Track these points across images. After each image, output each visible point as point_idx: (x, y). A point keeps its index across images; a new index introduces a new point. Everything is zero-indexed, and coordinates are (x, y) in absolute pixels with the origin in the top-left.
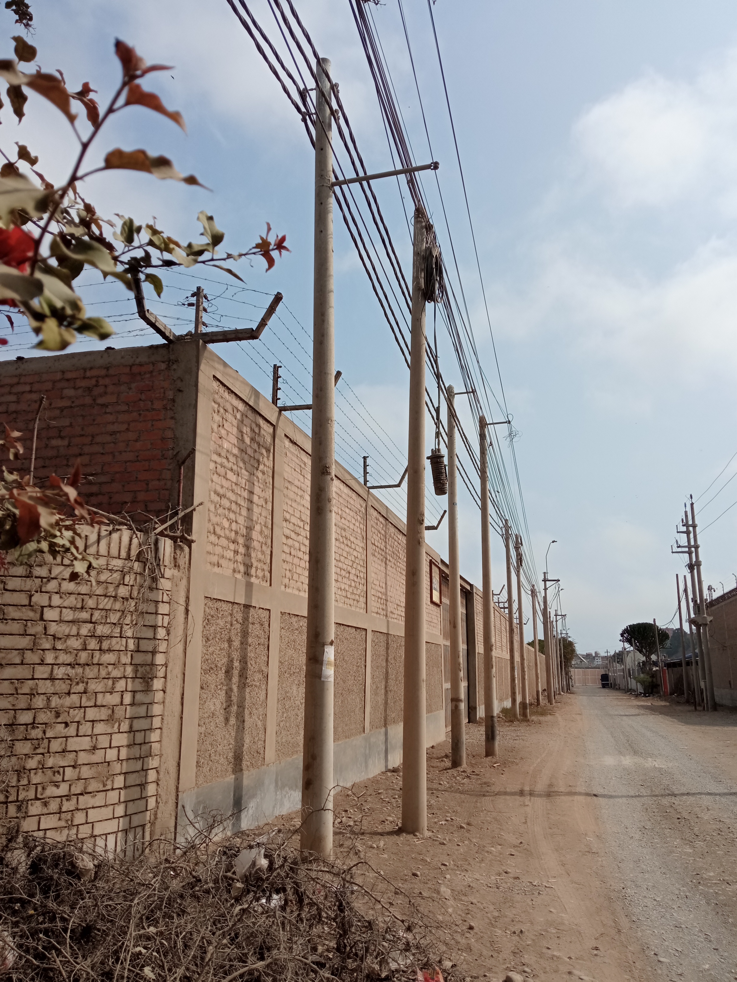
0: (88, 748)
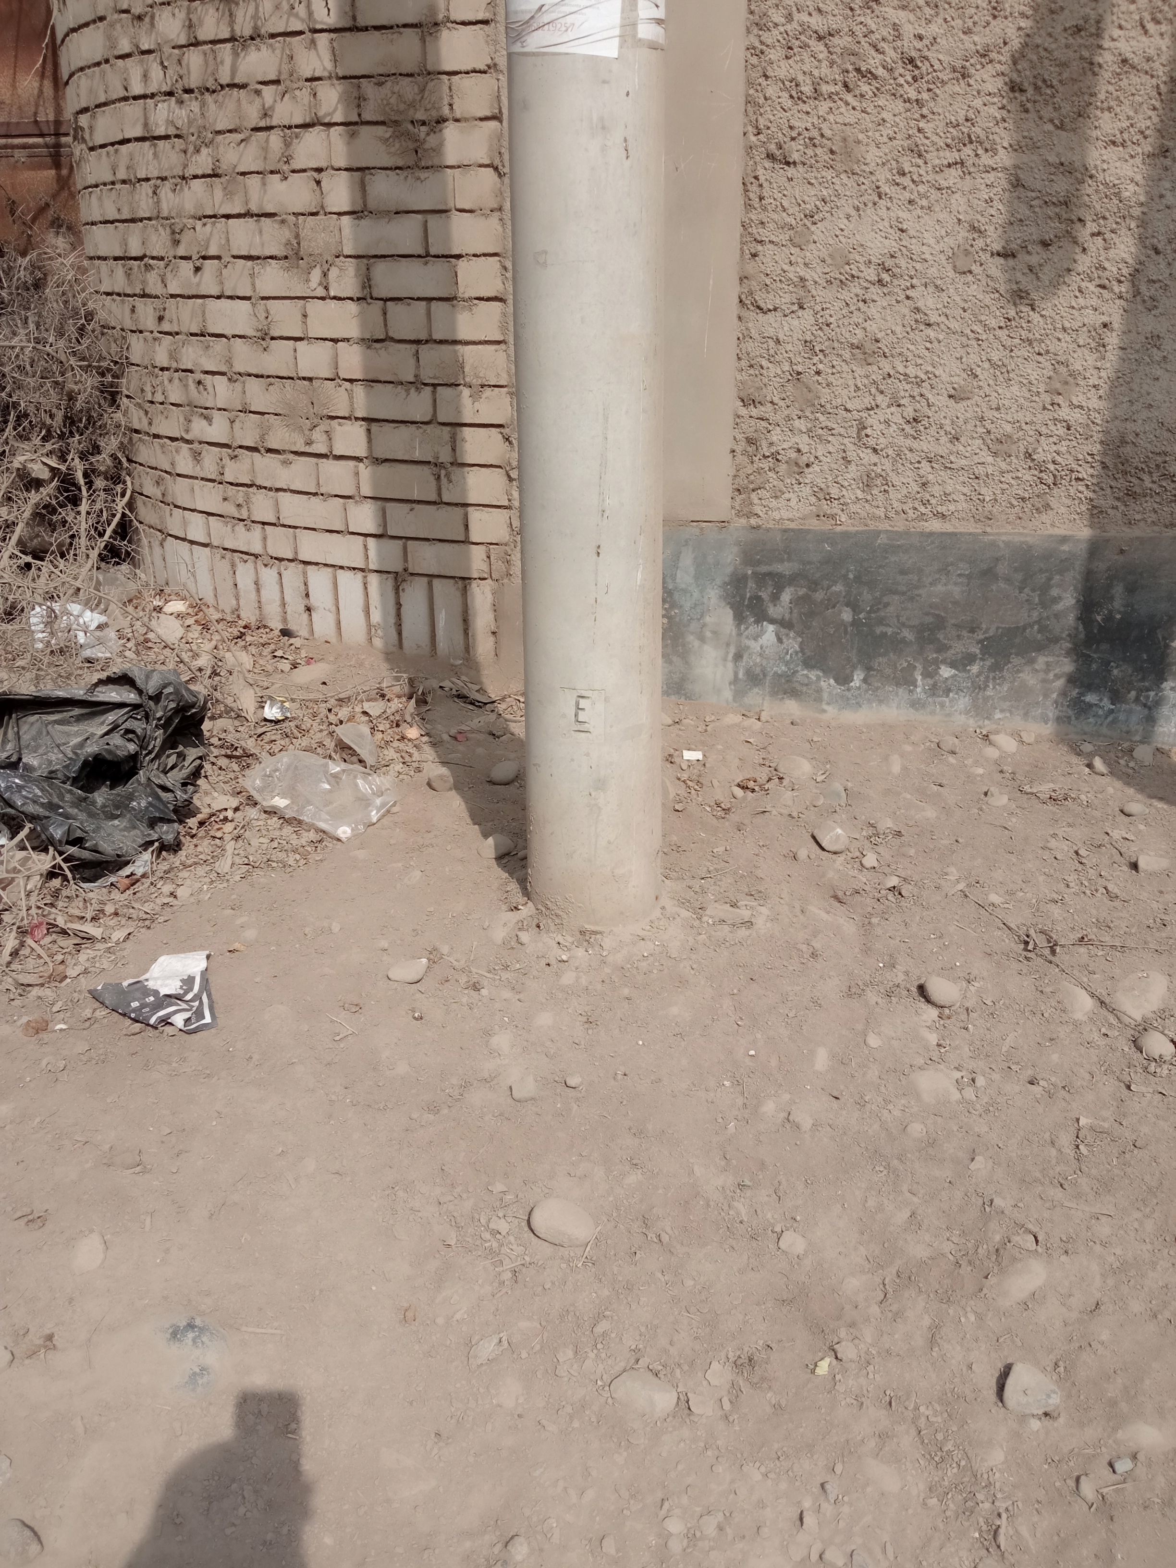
0: (250, 332)
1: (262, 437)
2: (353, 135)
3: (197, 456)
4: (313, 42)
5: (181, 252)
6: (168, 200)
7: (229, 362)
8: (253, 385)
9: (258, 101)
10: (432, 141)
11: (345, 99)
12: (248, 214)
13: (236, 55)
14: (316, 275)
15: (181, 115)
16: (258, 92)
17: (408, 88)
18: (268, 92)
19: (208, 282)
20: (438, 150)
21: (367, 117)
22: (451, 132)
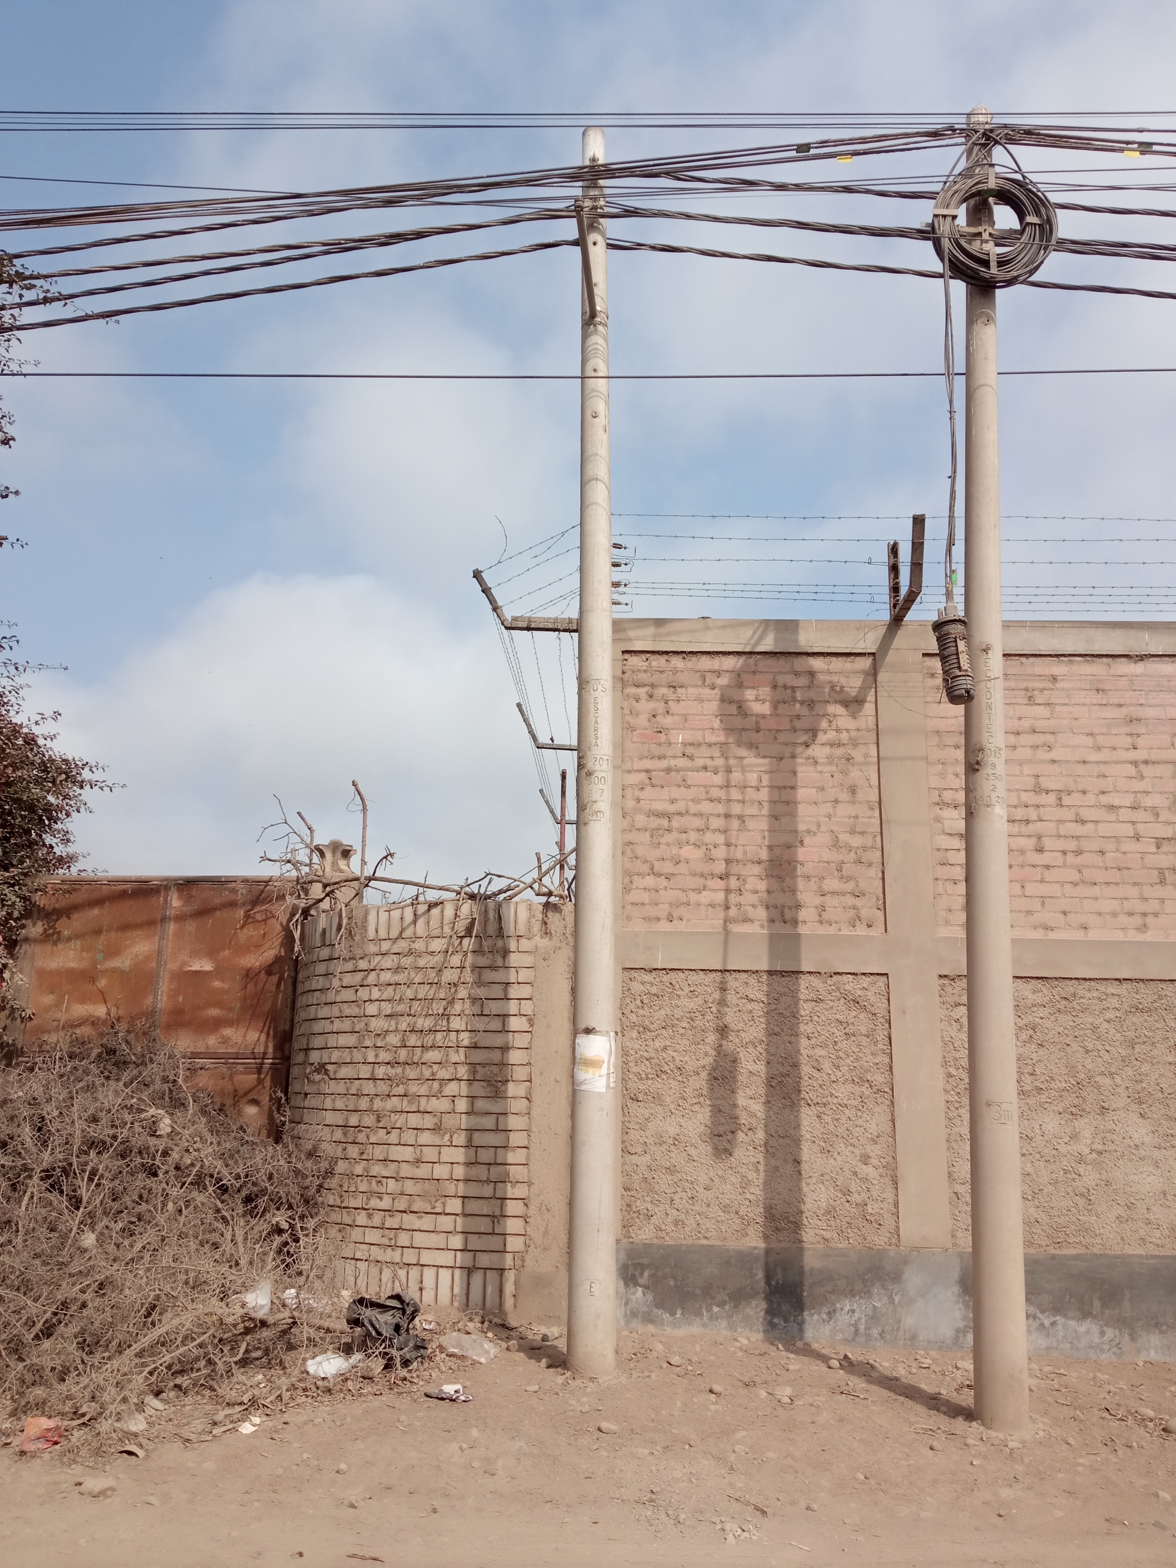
0: (411, 1160)
1: (409, 1206)
2: (470, 1084)
3: (370, 1216)
4: (457, 1051)
5: (381, 1125)
6: (378, 1104)
7: (398, 1173)
8: (409, 1183)
9: (430, 1069)
10: (503, 1088)
11: (469, 1071)
12: (419, 1112)
13: (423, 1052)
14: (447, 1137)
15: (391, 1072)
16: (431, 1066)
17: (495, 1069)
18: (435, 1067)
19: (393, 1137)
20: (505, 1091)
21: (477, 1078)
22: (511, 1086)
